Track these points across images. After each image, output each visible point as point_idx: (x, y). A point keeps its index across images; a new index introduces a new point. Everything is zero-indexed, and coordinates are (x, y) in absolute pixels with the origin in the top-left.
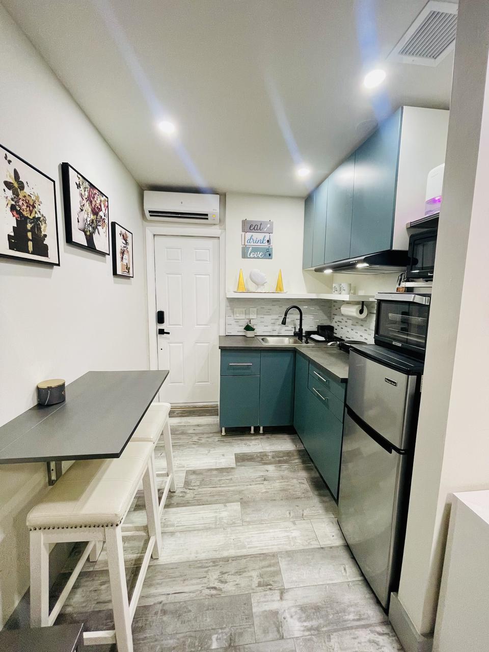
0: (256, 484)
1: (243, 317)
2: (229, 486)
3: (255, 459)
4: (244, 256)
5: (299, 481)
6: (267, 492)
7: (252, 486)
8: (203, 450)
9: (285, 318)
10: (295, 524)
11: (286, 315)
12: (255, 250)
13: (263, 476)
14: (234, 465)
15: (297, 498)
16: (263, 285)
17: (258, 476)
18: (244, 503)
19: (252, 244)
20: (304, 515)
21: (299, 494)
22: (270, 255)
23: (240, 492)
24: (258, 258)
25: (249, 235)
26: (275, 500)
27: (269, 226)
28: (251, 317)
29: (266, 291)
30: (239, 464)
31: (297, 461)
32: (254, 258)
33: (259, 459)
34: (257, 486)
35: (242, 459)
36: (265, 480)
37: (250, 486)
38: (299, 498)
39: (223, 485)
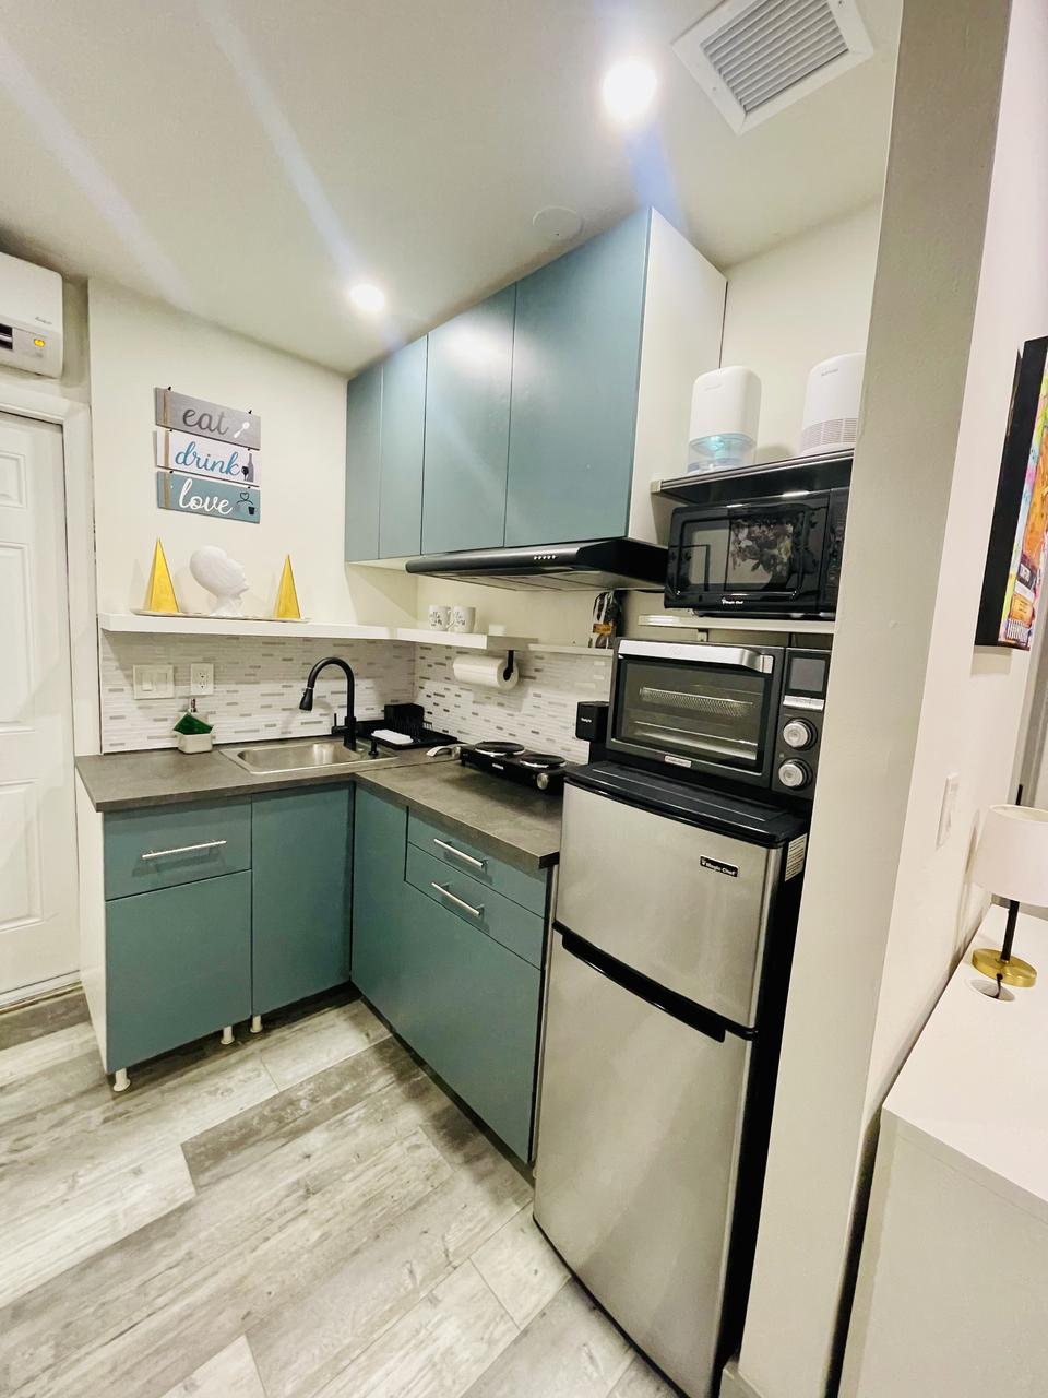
0: (281, 1228)
1: (169, 690)
2: (186, 1292)
3: (257, 1132)
4: (166, 500)
5: (406, 1144)
6: (325, 1237)
7: (272, 1242)
8: (48, 1189)
9: (309, 693)
10: (433, 1300)
11: (311, 683)
12: (203, 489)
13: (298, 1182)
14: (187, 1193)
15: (414, 1208)
16: (237, 596)
17: (283, 1193)
18: (259, 1329)
19: (194, 468)
20: (451, 1250)
21: (419, 1188)
22: (252, 511)
23: (235, 1291)
24: (214, 514)
25: (180, 440)
26: (356, 1252)
27: (246, 426)
28: (195, 690)
29: (247, 615)
30: (204, 1179)
31: (382, 1082)
32: (201, 512)
33: (272, 1126)
34: (290, 1230)
35: (208, 1155)
36: (309, 1193)
37: (265, 1247)
38: (420, 1203)
39: (161, 1301)
